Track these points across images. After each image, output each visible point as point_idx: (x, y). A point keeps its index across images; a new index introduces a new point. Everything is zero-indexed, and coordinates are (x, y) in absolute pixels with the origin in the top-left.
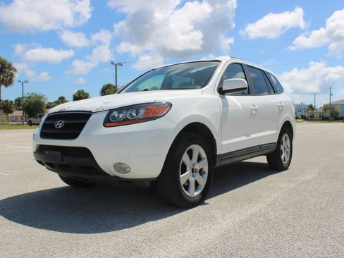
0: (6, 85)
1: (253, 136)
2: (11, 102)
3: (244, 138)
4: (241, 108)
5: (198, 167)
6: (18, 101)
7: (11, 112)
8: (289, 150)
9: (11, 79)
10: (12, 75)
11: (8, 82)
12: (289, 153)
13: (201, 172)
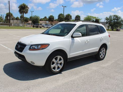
0: (26, 14)
1: (85, 51)
2: (28, 18)
3: (81, 52)
4: (80, 42)
5: (59, 62)
6: (31, 18)
7: (28, 22)
8: (104, 53)
9: (27, 11)
10: (27, 10)
11: (26, 12)
12: (104, 54)
13: (61, 64)
